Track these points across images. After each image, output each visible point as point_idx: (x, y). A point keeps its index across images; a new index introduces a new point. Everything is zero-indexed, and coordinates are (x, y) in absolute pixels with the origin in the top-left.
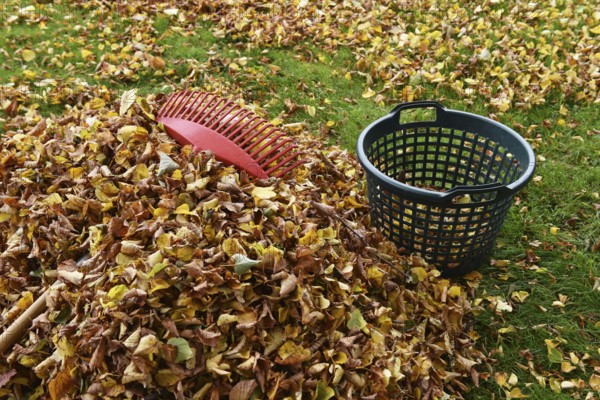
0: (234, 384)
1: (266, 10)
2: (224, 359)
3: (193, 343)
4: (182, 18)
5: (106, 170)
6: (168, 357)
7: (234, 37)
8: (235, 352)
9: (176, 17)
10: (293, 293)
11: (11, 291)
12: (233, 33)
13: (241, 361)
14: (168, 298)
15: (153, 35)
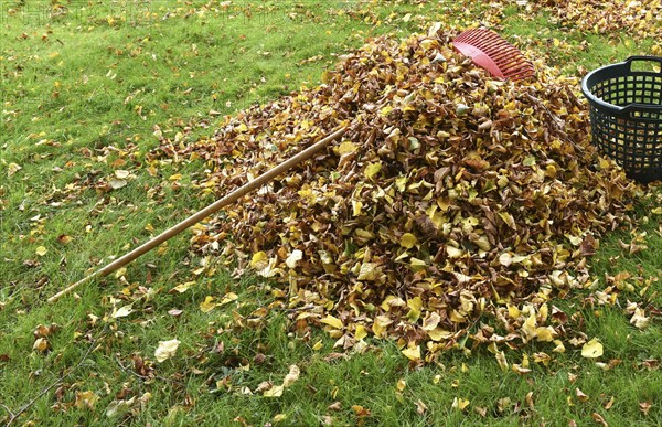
0: (438, 168)
1: (601, 8)
2: (437, 154)
3: (420, 141)
4: (529, 8)
5: (406, 60)
6: (404, 145)
7: (564, 24)
8: (444, 153)
9: (524, 7)
10: (488, 130)
11: (339, 119)
12: (564, 21)
13: (445, 157)
14: (413, 117)
15: (501, 17)
